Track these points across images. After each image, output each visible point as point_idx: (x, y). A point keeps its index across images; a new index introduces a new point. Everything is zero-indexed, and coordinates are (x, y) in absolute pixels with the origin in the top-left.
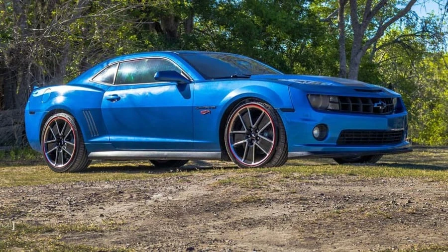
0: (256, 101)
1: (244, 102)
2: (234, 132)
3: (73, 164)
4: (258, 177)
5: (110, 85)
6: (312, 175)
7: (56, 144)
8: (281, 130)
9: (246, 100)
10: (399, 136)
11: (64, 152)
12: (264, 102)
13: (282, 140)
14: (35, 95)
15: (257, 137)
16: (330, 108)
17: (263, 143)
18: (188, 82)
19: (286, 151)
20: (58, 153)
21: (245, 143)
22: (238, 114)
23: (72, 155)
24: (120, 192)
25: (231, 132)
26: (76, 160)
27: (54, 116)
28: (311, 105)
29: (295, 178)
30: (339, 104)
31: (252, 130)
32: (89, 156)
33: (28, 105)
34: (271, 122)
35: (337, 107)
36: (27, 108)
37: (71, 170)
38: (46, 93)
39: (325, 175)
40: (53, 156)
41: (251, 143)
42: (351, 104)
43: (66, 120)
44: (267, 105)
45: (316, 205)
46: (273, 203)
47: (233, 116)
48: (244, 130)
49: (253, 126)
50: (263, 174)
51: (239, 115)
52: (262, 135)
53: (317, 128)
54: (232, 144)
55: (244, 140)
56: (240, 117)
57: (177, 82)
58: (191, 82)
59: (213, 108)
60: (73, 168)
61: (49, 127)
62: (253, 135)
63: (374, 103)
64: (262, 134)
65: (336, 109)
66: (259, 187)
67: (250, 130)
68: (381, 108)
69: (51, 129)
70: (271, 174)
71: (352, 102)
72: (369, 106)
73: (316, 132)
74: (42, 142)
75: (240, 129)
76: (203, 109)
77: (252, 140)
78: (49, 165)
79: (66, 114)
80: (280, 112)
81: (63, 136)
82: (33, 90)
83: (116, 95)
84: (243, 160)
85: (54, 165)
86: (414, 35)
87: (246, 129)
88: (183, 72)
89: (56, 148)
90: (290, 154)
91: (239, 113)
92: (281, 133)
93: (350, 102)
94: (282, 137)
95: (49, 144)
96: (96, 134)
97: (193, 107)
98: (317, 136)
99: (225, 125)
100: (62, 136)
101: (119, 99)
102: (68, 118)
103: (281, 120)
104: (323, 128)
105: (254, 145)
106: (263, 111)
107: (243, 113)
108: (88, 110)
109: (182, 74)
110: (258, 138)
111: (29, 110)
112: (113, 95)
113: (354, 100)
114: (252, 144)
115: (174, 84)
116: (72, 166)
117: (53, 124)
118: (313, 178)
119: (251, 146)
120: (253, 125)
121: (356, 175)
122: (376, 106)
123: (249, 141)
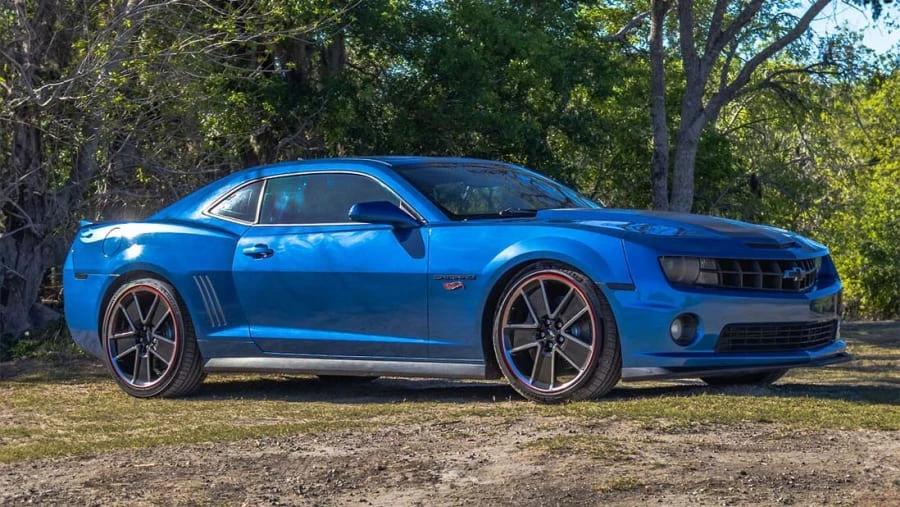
0: (558, 268)
1: (533, 269)
2: (513, 326)
3: (173, 382)
4: (593, 426)
5: (251, 224)
6: (692, 423)
7: (133, 340)
8: (609, 325)
9: (538, 264)
10: (829, 332)
11: (151, 355)
12: (575, 269)
13: (610, 344)
14: (85, 240)
15: (559, 336)
16: (701, 280)
17: (572, 349)
18: (417, 225)
19: (618, 365)
20: (140, 359)
21: (536, 348)
22: (520, 291)
23: (170, 364)
24: (381, 469)
25: (508, 326)
26: (178, 374)
27: (131, 285)
28: (666, 277)
29: (664, 430)
30: (719, 274)
31: (549, 322)
32: (206, 366)
33: (69, 260)
34: (587, 308)
35: (714, 279)
36: (69, 265)
37: (168, 392)
38: (110, 236)
39: (716, 423)
40: (127, 365)
41: (547, 348)
42: (741, 273)
43: (157, 294)
44: (581, 276)
45: (744, 496)
46: (667, 492)
47: (511, 295)
48: (534, 322)
49: (552, 316)
50: (600, 421)
51: (522, 292)
52: (570, 333)
53: (677, 321)
54: (508, 349)
55: (533, 341)
56: (525, 297)
57: (394, 223)
58: (422, 225)
59: (470, 278)
60: (172, 388)
61: (119, 305)
62: (551, 333)
63: (783, 270)
64: (569, 331)
65: (713, 282)
66: (625, 457)
67: (545, 323)
68: (796, 279)
69: (124, 310)
70: (616, 420)
71: (743, 270)
72: (773, 277)
73: (675, 329)
74: (104, 336)
75: (523, 321)
76: (449, 280)
77: (549, 342)
78: (119, 383)
79: (156, 281)
80: (606, 291)
81: (150, 325)
82: (80, 229)
83: (265, 246)
84: (531, 381)
85: (131, 383)
86: (806, 71)
87: (536, 320)
88: (403, 204)
89: (135, 347)
90: (626, 371)
91: (524, 289)
92: (609, 332)
93: (739, 268)
94: (610, 338)
95: (119, 342)
96: (222, 323)
97: (427, 274)
98: (677, 338)
99: (493, 312)
100: (146, 325)
101: (270, 253)
102: (162, 289)
103: (608, 305)
104: (689, 320)
105: (553, 353)
106: (572, 287)
107: (532, 290)
108: (204, 274)
109: (401, 207)
110: (562, 339)
111: (74, 269)
112: (257, 246)
113: (747, 265)
114: (550, 350)
115: (388, 228)
116: (170, 385)
117: (127, 301)
118: (696, 428)
119: (548, 355)
120: (552, 312)
121: (771, 422)
122: (787, 275)
123: (542, 343)
